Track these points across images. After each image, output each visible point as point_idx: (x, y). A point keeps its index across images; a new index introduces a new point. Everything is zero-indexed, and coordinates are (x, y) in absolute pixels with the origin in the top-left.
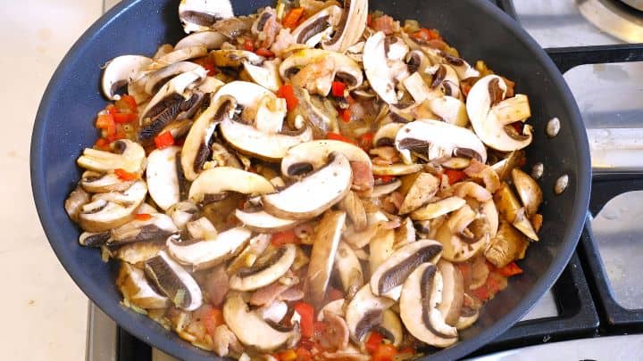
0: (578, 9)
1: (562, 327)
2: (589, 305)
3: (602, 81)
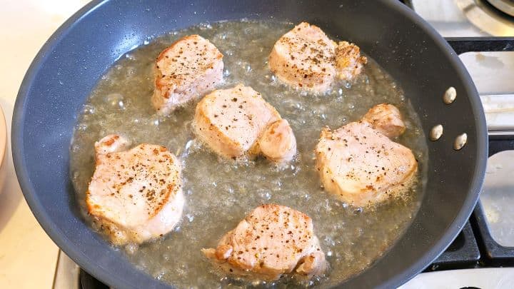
2: (472, 241)
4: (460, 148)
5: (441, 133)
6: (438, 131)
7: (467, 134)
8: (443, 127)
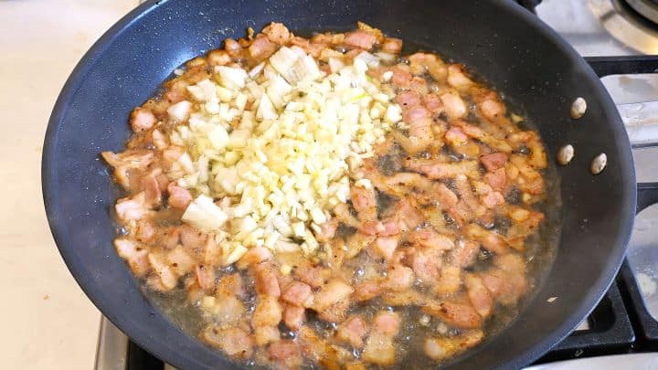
0: (602, 26)
1: (596, 341)
2: (623, 318)
3: (628, 94)
4: (598, 171)
5: (572, 155)
6: (568, 152)
7: (606, 154)
8: (573, 146)
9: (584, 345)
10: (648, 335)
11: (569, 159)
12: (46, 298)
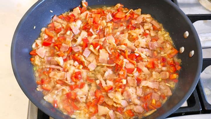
0: (199, 1)
1: (189, 110)
2: (198, 103)
3: (206, 26)
4: (191, 56)
6: (183, 49)
7: (194, 51)
9: (185, 111)
10: (206, 108)
11: (183, 52)
12: (11, 95)
